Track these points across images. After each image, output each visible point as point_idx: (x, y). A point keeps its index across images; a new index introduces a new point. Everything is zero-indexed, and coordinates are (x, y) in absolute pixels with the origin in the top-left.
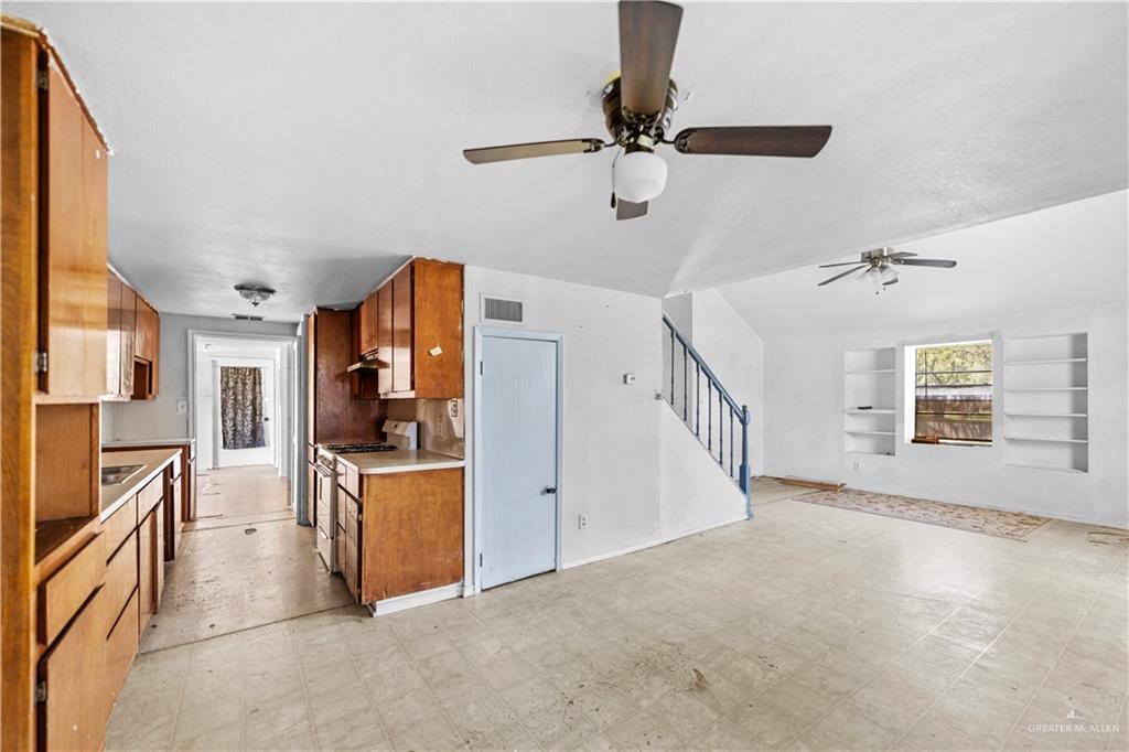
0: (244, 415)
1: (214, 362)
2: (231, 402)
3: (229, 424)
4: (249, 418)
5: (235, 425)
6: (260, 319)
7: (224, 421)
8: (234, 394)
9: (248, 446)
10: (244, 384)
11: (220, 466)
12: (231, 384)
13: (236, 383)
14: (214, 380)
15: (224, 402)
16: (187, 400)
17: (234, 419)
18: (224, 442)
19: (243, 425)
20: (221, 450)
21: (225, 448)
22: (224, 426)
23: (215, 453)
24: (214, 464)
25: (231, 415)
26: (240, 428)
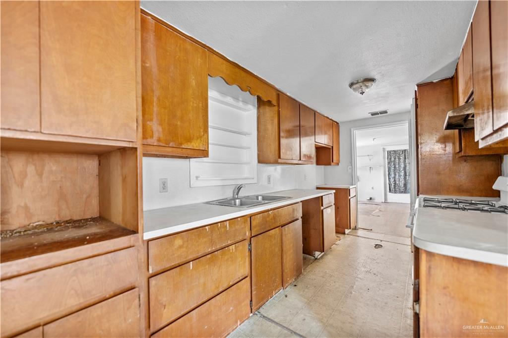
0: (400, 176)
1: (384, 149)
2: (392, 168)
3: (392, 180)
4: (402, 177)
5: (395, 181)
6: (386, 112)
7: (389, 179)
8: (394, 164)
9: (402, 192)
10: (399, 159)
11: (388, 201)
12: (393, 159)
13: (395, 159)
14: (384, 158)
15: (389, 169)
16: (352, 165)
17: (395, 177)
18: (390, 190)
19: (399, 181)
20: (388, 193)
21: (390, 192)
22: (389, 181)
23: (386, 195)
24: (385, 200)
25: (393, 176)
26: (397, 183)
